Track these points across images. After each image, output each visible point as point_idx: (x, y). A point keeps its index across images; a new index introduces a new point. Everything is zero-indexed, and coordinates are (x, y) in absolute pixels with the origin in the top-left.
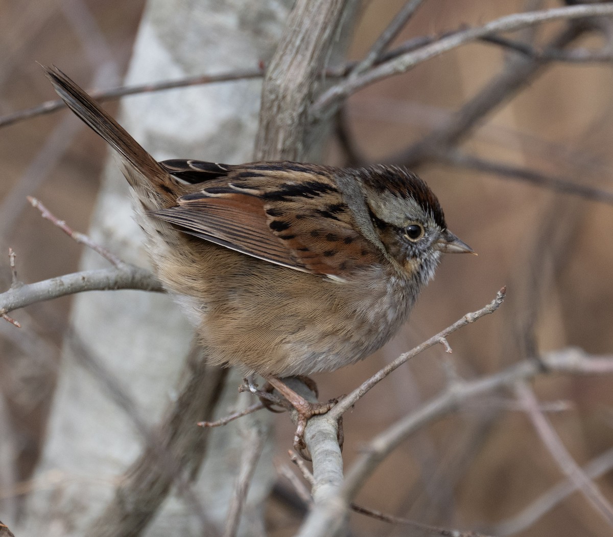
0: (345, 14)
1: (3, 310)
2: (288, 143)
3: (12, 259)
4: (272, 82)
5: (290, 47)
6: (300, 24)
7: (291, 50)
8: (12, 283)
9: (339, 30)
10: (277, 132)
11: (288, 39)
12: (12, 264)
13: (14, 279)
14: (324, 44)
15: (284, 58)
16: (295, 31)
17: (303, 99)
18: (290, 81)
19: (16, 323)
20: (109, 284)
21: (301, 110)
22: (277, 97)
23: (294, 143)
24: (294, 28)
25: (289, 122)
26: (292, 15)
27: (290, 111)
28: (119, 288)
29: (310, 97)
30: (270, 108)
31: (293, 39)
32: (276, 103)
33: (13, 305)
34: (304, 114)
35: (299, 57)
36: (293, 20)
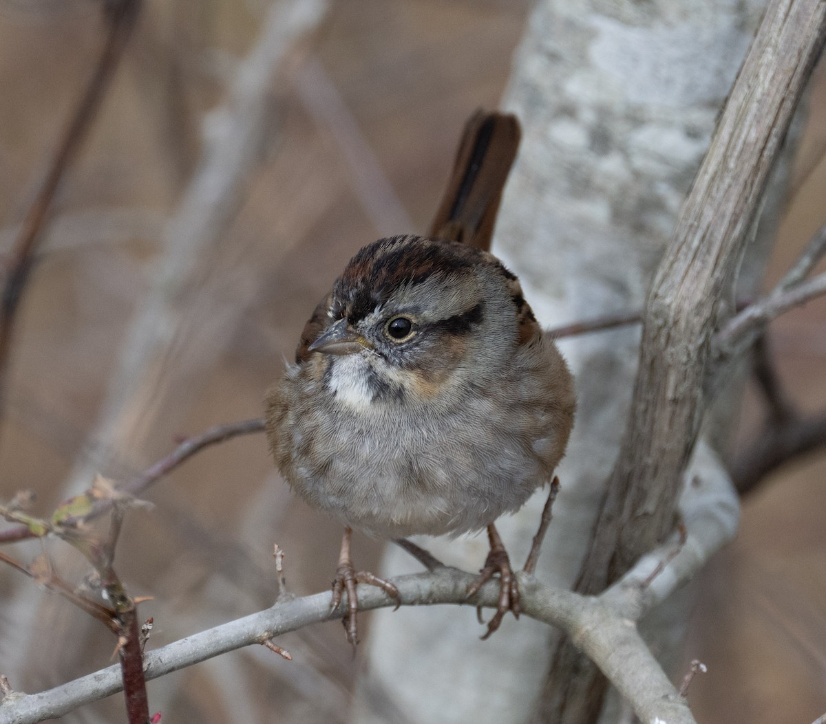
0: (764, 201)
1: (266, 634)
2: (682, 389)
3: (279, 560)
4: (659, 301)
5: (684, 249)
6: (699, 216)
7: (686, 255)
8: (278, 594)
9: (756, 224)
10: (666, 374)
11: (681, 238)
12: (279, 568)
13: (282, 589)
14: (734, 246)
15: (675, 265)
16: (691, 226)
17: (704, 326)
18: (684, 299)
19: (284, 653)
20: (421, 596)
21: (700, 341)
22: (666, 322)
23: (691, 390)
24: (690, 221)
25: (684, 359)
26: (687, 203)
27: (684, 343)
28: (435, 602)
29: (714, 324)
30: (656, 338)
31: (689, 238)
32: (664, 332)
33: (280, 627)
34: (704, 347)
35: (698, 264)
36: (688, 210)
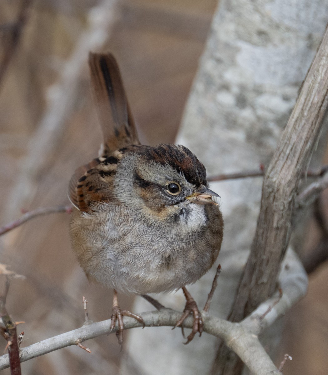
0: (321, 132)
1: (79, 340)
2: (280, 223)
3: (85, 304)
4: (270, 180)
5: (282, 155)
6: (290, 139)
7: (283, 157)
8: (85, 321)
9: (317, 143)
10: (273, 215)
11: (281, 149)
12: (85, 308)
13: (86, 319)
14: (307, 153)
15: (278, 162)
16: (286, 143)
17: (292, 192)
18: (282, 179)
19: (87, 349)
20: (154, 322)
21: (290, 199)
22: (273, 190)
23: (285, 223)
24: (285, 141)
25: (282, 208)
26: (284, 132)
27: (282, 200)
28: (160, 325)
29: (297, 190)
30: (268, 198)
31: (285, 149)
32: (272, 195)
33: (86, 337)
34: (292, 202)
35: (289, 162)
36: (285, 135)
